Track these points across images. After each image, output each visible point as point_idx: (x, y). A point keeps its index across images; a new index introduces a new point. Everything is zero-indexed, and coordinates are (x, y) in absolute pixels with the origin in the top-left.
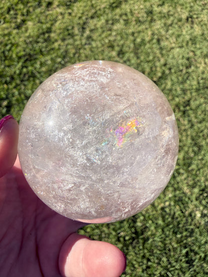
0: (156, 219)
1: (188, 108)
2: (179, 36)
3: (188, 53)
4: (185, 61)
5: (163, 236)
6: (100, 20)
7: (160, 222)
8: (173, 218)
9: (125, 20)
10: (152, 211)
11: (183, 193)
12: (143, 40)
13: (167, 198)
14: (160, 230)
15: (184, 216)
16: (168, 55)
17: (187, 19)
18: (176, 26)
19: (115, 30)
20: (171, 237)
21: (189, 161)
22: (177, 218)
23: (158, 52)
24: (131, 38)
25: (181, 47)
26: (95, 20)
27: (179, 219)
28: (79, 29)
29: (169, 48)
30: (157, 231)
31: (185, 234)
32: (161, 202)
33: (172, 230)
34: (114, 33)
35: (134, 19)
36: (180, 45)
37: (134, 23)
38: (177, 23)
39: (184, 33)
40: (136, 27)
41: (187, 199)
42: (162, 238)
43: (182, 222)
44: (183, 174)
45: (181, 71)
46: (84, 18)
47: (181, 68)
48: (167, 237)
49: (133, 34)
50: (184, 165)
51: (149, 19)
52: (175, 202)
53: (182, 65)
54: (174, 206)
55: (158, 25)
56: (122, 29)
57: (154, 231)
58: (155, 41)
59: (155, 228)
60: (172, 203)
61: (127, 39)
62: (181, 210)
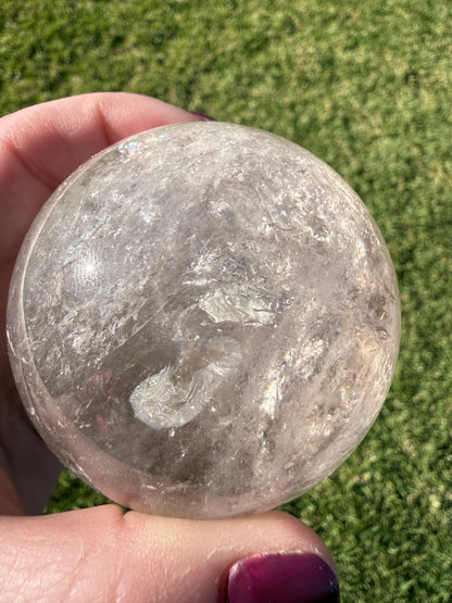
0: (343, 511)
1: (409, 266)
2: (389, 113)
3: (408, 149)
4: (402, 166)
5: (358, 550)
6: (223, 76)
7: (352, 518)
8: (379, 510)
10: (334, 493)
11: (402, 453)
12: (314, 120)
13: (366, 464)
14: (351, 537)
15: (405, 506)
16: (367, 153)
17: (406, 78)
18: (383, 92)
19: (256, 98)
20: (375, 553)
21: (414, 382)
22: (389, 510)
23: (345, 145)
24: (289, 114)
25: (394, 136)
26: (213, 77)
27: (393, 513)
28: (178, 95)
29: (368, 137)
30: (344, 539)
31: (406, 546)
32: (354, 473)
33: (377, 538)
34: (252, 104)
35: (294, 75)
36: (391, 131)
37: (294, 84)
38: (384, 86)
39: (400, 105)
40: (299, 91)
41: (409, 468)
42: (355, 555)
43: (400, 520)
44: (400, 410)
45: (395, 186)
46: (190, 71)
47: (394, 179)
48: (366, 552)
49: (292, 106)
50: (403, 389)
51: (327, 75)
52: (385, 472)
53: (397, 175)
54: (382, 481)
55: (345, 88)
56: (270, 96)
57: (338, 539)
58: (338, 122)
59: (341, 531)
60: (378, 476)
61: (280, 117)
62: (397, 492)
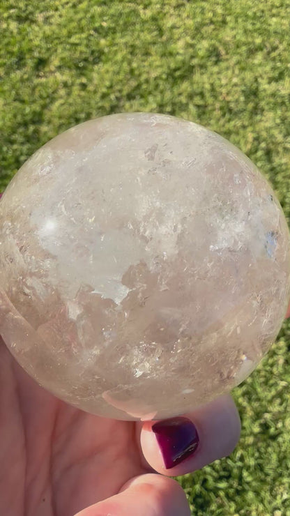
9: (198, 106)
